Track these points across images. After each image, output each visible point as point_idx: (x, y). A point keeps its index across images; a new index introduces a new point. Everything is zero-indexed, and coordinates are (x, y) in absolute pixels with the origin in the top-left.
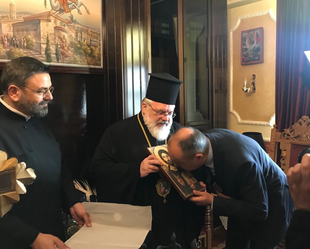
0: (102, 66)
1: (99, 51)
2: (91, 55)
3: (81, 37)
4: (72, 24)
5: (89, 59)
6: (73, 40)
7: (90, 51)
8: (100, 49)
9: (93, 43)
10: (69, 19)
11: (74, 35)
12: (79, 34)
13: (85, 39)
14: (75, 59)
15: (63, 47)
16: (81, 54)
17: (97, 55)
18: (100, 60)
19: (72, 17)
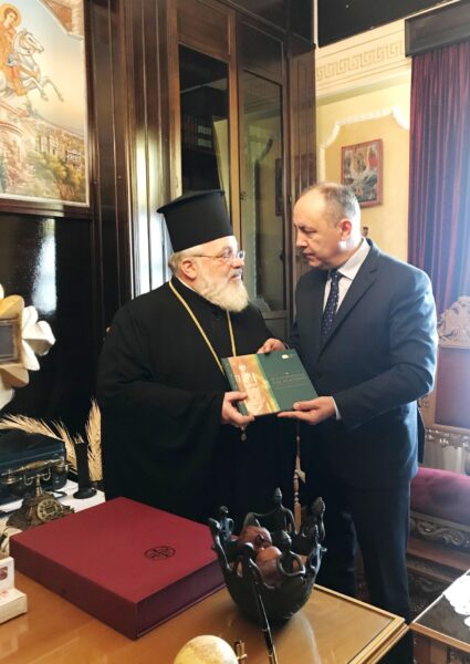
0: (87, 204)
1: (82, 174)
2: (67, 181)
3: (48, 144)
4: (30, 119)
5: (64, 187)
6: (33, 151)
7: (64, 173)
8: (83, 170)
9: (71, 157)
10: (24, 108)
11: (33, 140)
12: (44, 140)
13: (56, 149)
14: (36, 186)
15: (13, 163)
16: (47, 177)
17: (78, 182)
18: (84, 191)
19: (29, 106)
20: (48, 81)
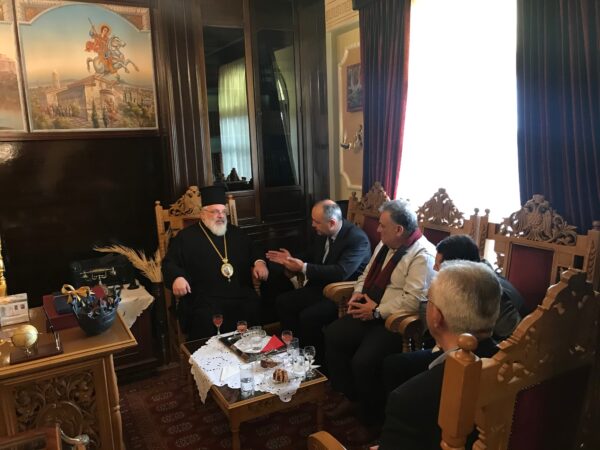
0: (157, 127)
1: (153, 110)
2: (144, 116)
3: (131, 97)
4: (120, 85)
5: (141, 120)
6: (122, 102)
7: (142, 112)
8: (153, 108)
9: (145, 102)
10: (116, 80)
11: (122, 97)
12: (128, 95)
13: (135, 99)
14: (124, 122)
15: (111, 111)
16: (131, 116)
17: (150, 116)
18: (154, 121)
19: (118, 79)
20: (129, 61)
